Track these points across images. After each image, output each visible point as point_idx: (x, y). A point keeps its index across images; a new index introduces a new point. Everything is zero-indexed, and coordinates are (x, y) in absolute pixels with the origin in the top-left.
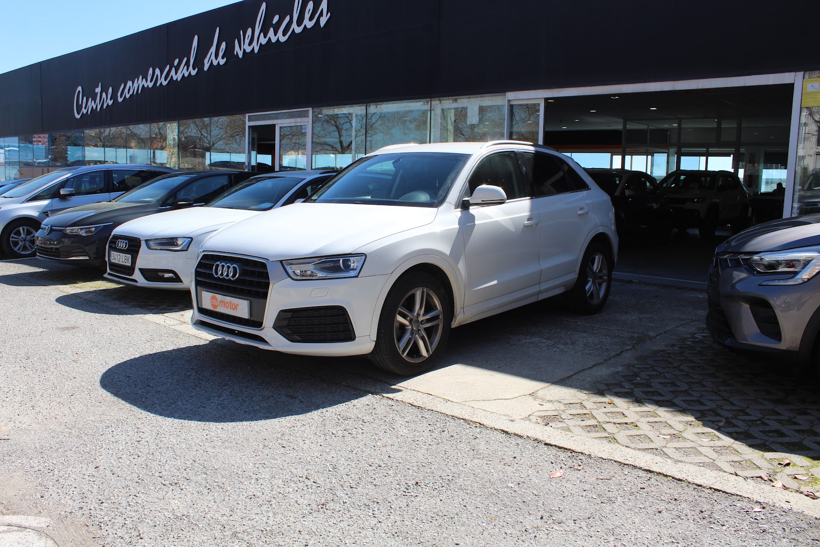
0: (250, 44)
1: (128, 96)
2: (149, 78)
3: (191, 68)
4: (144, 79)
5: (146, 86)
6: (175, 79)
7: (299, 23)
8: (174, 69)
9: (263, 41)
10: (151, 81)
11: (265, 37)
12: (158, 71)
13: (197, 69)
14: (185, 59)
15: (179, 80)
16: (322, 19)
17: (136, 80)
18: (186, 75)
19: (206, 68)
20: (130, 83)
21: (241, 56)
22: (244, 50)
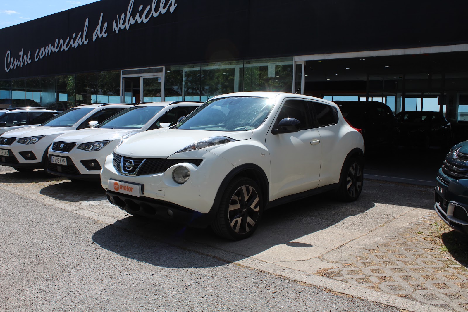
0: (124, 24)
1: (41, 57)
2: (56, 46)
3: (84, 39)
4: (52, 47)
5: (54, 51)
6: (73, 46)
7: (156, 10)
8: (72, 40)
9: (132, 22)
10: (57, 48)
11: (133, 19)
12: (61, 41)
13: (88, 40)
14: (80, 33)
15: (76, 47)
16: (171, 8)
17: (47, 46)
18: (81, 44)
19: (94, 40)
20: (43, 49)
21: (117, 32)
22: (120, 28)
